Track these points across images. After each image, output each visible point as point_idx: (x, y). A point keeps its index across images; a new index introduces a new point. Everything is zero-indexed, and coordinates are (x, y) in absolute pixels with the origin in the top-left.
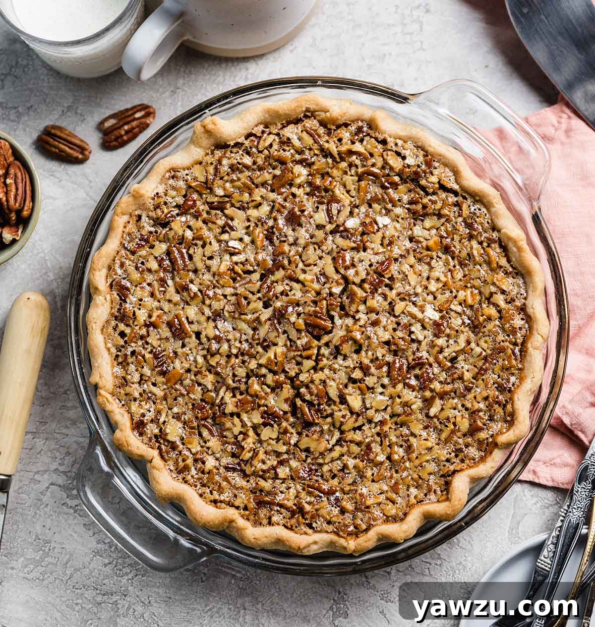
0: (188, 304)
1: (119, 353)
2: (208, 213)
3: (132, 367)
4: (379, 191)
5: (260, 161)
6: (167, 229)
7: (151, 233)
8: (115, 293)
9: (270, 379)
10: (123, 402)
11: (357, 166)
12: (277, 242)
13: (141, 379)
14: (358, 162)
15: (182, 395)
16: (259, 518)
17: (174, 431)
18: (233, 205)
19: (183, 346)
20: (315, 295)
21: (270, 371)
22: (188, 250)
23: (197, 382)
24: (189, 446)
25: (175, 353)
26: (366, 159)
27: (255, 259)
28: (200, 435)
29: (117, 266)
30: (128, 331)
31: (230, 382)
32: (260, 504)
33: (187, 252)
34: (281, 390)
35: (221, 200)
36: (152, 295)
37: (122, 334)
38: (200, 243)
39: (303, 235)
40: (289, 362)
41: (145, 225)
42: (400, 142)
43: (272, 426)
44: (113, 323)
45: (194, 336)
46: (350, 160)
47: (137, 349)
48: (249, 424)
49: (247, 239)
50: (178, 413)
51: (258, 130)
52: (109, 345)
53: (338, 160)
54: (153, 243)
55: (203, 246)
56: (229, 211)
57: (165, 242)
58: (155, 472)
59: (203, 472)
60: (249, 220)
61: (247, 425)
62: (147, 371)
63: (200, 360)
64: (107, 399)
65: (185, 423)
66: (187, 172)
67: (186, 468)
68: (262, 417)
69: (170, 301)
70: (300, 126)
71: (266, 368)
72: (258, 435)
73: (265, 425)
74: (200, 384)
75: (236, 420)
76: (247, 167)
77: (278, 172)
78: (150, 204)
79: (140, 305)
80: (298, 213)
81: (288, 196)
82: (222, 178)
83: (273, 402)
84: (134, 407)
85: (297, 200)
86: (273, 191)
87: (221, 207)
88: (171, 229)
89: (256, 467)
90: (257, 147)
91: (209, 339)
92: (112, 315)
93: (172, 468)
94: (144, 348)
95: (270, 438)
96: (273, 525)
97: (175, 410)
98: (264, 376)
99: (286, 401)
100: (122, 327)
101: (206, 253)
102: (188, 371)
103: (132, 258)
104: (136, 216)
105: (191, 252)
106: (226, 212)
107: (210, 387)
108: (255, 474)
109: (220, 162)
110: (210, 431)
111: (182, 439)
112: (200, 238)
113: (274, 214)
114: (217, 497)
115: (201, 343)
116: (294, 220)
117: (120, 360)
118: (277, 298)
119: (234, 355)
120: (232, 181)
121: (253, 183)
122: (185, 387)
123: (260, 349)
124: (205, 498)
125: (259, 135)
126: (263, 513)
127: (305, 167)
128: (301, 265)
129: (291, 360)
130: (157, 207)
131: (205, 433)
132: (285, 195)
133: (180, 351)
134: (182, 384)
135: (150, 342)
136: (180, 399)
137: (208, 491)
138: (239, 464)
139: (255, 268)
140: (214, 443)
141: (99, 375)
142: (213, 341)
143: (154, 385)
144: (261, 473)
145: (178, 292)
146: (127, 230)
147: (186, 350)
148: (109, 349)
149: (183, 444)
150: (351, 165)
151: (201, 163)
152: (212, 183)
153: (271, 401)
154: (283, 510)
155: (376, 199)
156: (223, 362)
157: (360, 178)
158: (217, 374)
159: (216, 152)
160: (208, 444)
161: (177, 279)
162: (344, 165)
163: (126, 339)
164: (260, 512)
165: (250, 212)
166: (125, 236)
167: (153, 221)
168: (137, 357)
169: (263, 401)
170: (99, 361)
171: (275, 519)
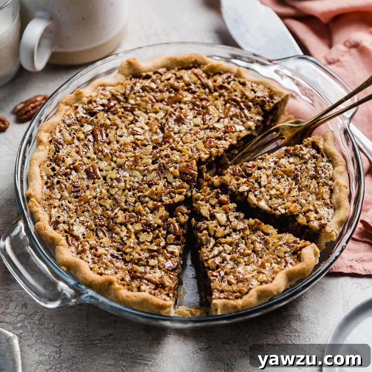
0: (101, 160)
1: (49, 181)
2: (123, 113)
3: (56, 191)
4: (238, 111)
5: (161, 87)
6: (94, 118)
7: (83, 117)
8: (53, 146)
9: (151, 204)
10: (46, 209)
11: (224, 96)
12: (166, 131)
13: (61, 198)
14: (226, 94)
15: (88, 211)
16: (132, 287)
17: (79, 230)
18: (139, 110)
19: (94, 183)
20: (188, 158)
21: (152, 199)
22: (106, 131)
23: (100, 204)
24: (88, 239)
25: (88, 186)
26: (231, 92)
27: (151, 138)
28: (97, 235)
29: (57, 131)
30: (57, 168)
31: (123, 204)
32: (133, 278)
33: (105, 132)
34: (158, 211)
35: (133, 106)
36: (78, 152)
37: (53, 169)
38: (115, 127)
39: (184, 128)
40: (165, 195)
41: (80, 112)
42: (254, 85)
43: (148, 233)
44: (49, 162)
45: (102, 178)
46: (221, 91)
47: (61, 180)
48: (133, 230)
49: (147, 128)
50: (84, 221)
51: (161, 70)
52: (43, 174)
53: (213, 91)
54: (84, 124)
55: (116, 129)
56: (137, 112)
57: (91, 125)
58: (61, 248)
59: (95, 255)
60: (149, 119)
61: (131, 231)
62: (66, 194)
63: (104, 191)
64: (35, 204)
65: (87, 227)
66: (112, 87)
67: (84, 251)
68: (142, 226)
69: (89, 158)
70: (190, 71)
71: (149, 198)
72: (138, 238)
73: (144, 231)
74: (101, 206)
75: (123, 228)
76: (153, 90)
77: (172, 95)
78: (85, 100)
79: (68, 155)
80: (183, 117)
81: (177, 109)
82: (134, 94)
83: (151, 218)
84: (54, 211)
85: (183, 111)
86: (168, 105)
87: (132, 110)
88: (96, 118)
89: (133, 256)
90: (160, 79)
91: (112, 180)
92: (48, 158)
93: (73, 250)
94: (66, 181)
95: (146, 241)
96: (141, 291)
97: (81, 218)
98: (147, 203)
99: (161, 218)
100: (54, 165)
101: (118, 133)
102: (95, 198)
103: (68, 128)
104: (75, 106)
105: (108, 131)
106: (135, 113)
107: (108, 207)
108: (132, 261)
109: (135, 84)
110: (104, 233)
111: (84, 235)
112: (115, 124)
113: (167, 117)
114: (103, 272)
115: (106, 183)
116: (179, 121)
117: (49, 184)
118: (162, 158)
119: (128, 189)
120: (141, 97)
121: (155, 99)
122: (91, 207)
123: (146, 186)
124: (94, 271)
125: (162, 73)
126: (135, 284)
127: (190, 93)
128: (181, 143)
129: (167, 194)
130: (90, 102)
131: (101, 234)
132: (175, 108)
133: (91, 185)
134: (89, 205)
135: (71, 178)
136: (86, 214)
137: (97, 267)
138: (121, 255)
139: (150, 143)
140: (106, 240)
141: (32, 190)
142: (115, 181)
143: (70, 202)
144: (136, 261)
145: (95, 153)
146: (67, 113)
147: (96, 185)
148: (42, 177)
149: (84, 238)
150: (221, 95)
151: (122, 84)
152: (128, 95)
153: (150, 217)
154: (149, 283)
155: (236, 116)
156: (120, 192)
157: (226, 102)
158: (115, 199)
159: (133, 79)
160: (101, 240)
161: (96, 146)
162: (216, 94)
163: (55, 172)
164: (132, 283)
165: (150, 114)
166: (65, 116)
167: (86, 110)
168: (60, 185)
169: (145, 217)
170: (34, 182)
171: (143, 287)
